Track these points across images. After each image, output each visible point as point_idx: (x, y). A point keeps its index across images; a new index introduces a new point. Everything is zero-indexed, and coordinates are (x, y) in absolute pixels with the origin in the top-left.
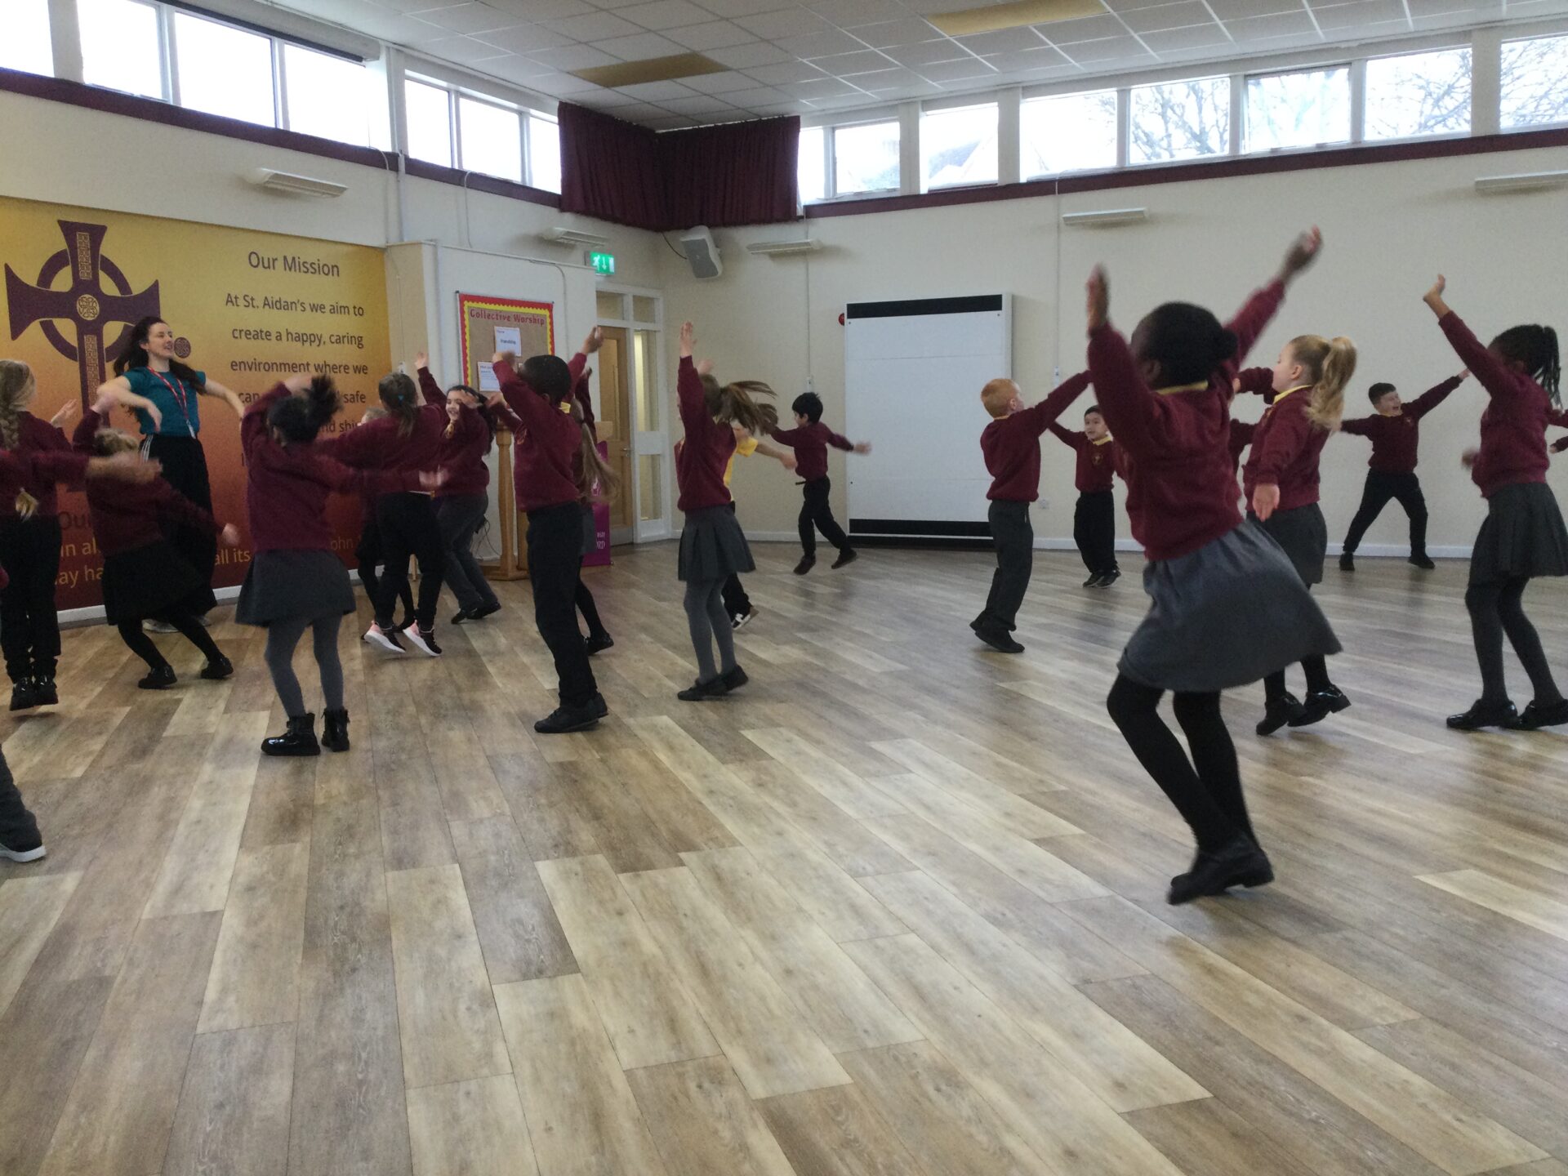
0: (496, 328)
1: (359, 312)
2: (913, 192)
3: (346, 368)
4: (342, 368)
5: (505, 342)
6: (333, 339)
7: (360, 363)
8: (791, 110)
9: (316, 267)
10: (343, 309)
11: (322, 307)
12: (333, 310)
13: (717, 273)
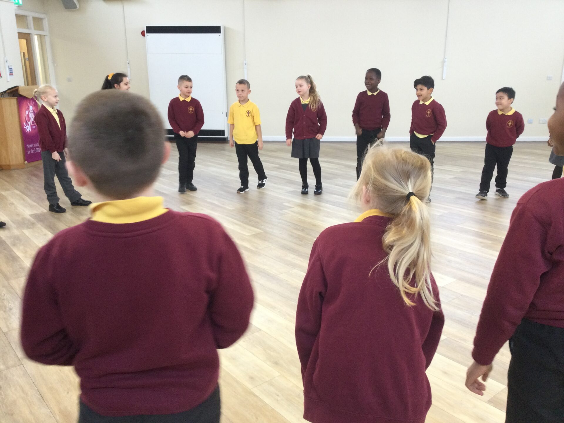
13: (76, 7)
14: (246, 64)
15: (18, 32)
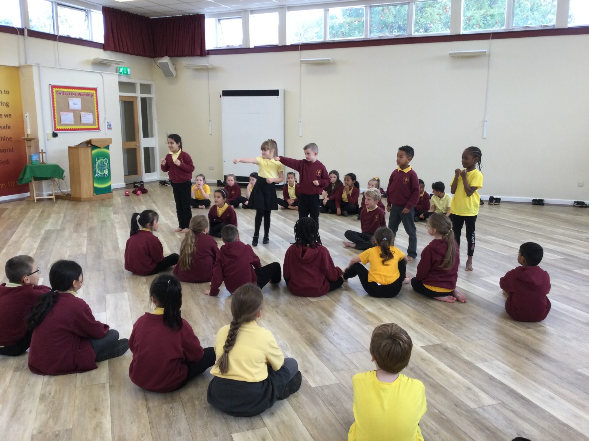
0: (69, 98)
1: (7, 92)
2: (247, 47)
3: (1, 116)
5: (73, 104)
7: (8, 113)
8: (201, 12)
13: (173, 76)
14: (301, 122)
15: (119, 96)
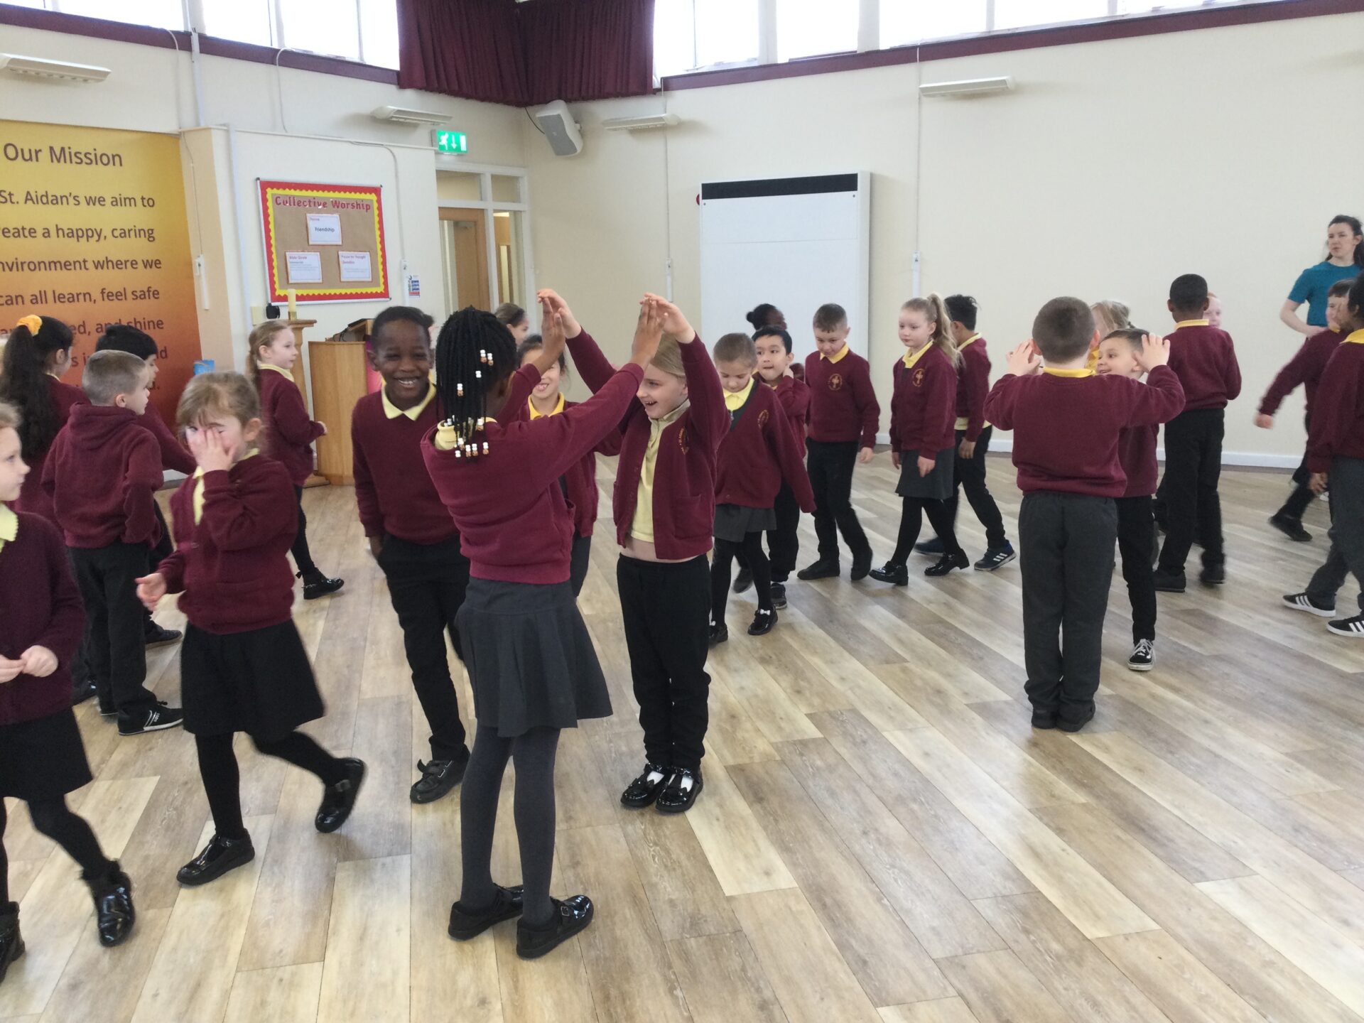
0: (308, 215)
1: (149, 202)
2: (771, 62)
3: (134, 264)
4: (129, 264)
5: (320, 230)
6: (117, 233)
7: (151, 256)
9: (92, 157)
10: (130, 201)
11: (101, 200)
12: (115, 202)
13: (575, 150)
14: (916, 261)
15: (440, 208)
